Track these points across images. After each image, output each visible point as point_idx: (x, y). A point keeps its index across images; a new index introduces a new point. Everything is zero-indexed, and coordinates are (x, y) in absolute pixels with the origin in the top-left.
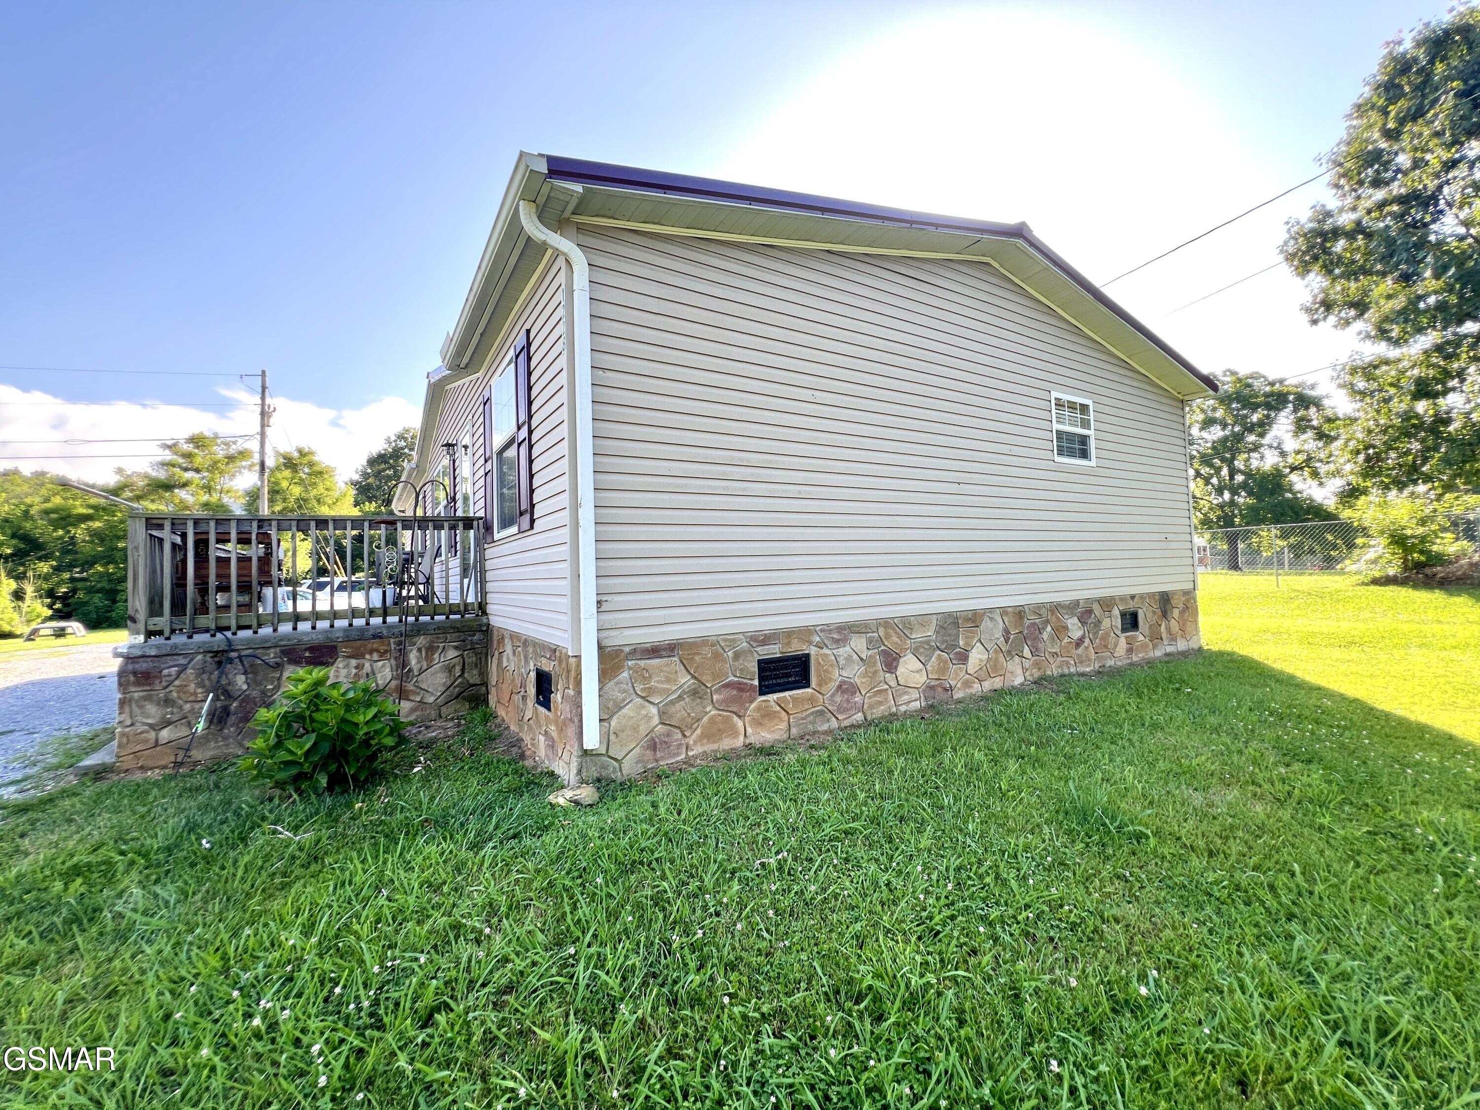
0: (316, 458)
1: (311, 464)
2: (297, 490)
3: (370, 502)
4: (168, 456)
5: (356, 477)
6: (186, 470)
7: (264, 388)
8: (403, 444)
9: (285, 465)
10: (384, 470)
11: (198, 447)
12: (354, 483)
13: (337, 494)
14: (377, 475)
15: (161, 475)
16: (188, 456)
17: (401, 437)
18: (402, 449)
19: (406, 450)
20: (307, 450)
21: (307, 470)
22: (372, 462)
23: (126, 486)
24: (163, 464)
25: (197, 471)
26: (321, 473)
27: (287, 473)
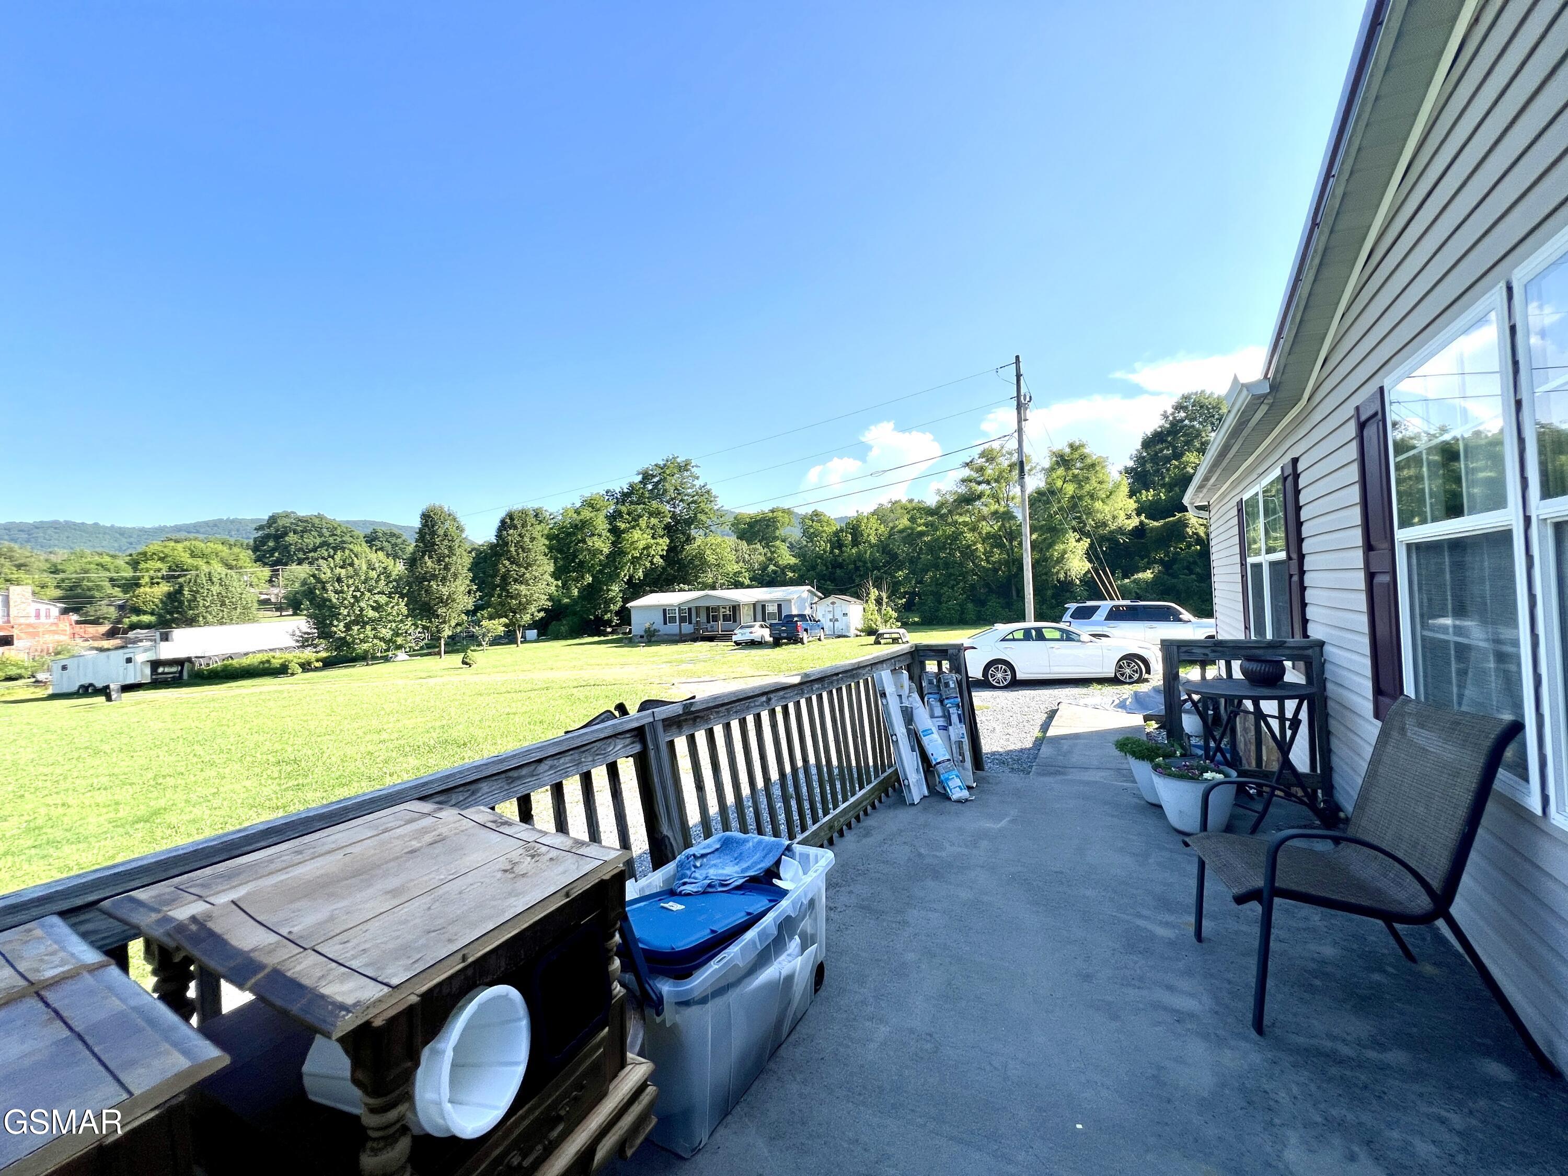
0: (1086, 451)
1: (1083, 458)
2: (1070, 489)
3: (1148, 490)
4: (967, 472)
5: (1131, 464)
6: (979, 483)
7: (1019, 376)
8: (1183, 414)
9: (1057, 463)
10: (1162, 450)
11: (987, 461)
12: (1128, 471)
13: (1110, 486)
14: (1155, 458)
15: (962, 490)
16: (981, 470)
17: (1179, 407)
18: (1182, 421)
19: (1187, 422)
20: (1077, 443)
21: (1078, 465)
22: (1148, 443)
23: (943, 504)
24: (963, 481)
25: (988, 483)
26: (1093, 465)
27: (1061, 471)
